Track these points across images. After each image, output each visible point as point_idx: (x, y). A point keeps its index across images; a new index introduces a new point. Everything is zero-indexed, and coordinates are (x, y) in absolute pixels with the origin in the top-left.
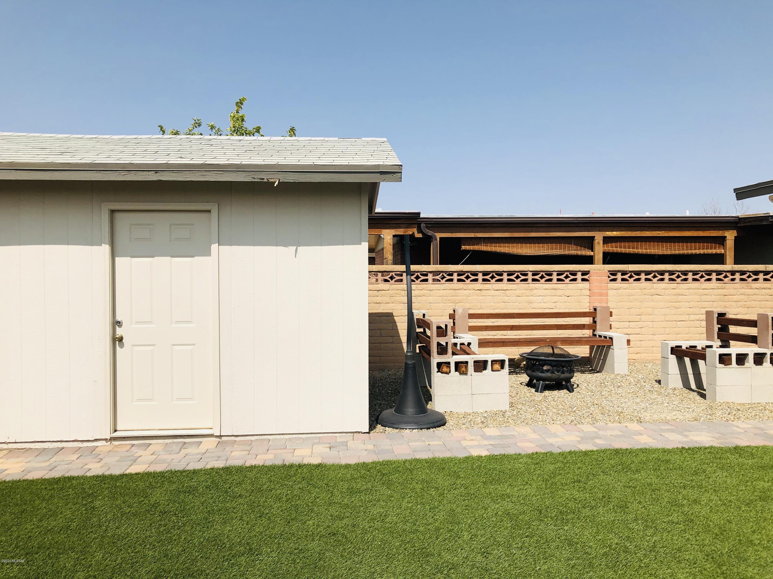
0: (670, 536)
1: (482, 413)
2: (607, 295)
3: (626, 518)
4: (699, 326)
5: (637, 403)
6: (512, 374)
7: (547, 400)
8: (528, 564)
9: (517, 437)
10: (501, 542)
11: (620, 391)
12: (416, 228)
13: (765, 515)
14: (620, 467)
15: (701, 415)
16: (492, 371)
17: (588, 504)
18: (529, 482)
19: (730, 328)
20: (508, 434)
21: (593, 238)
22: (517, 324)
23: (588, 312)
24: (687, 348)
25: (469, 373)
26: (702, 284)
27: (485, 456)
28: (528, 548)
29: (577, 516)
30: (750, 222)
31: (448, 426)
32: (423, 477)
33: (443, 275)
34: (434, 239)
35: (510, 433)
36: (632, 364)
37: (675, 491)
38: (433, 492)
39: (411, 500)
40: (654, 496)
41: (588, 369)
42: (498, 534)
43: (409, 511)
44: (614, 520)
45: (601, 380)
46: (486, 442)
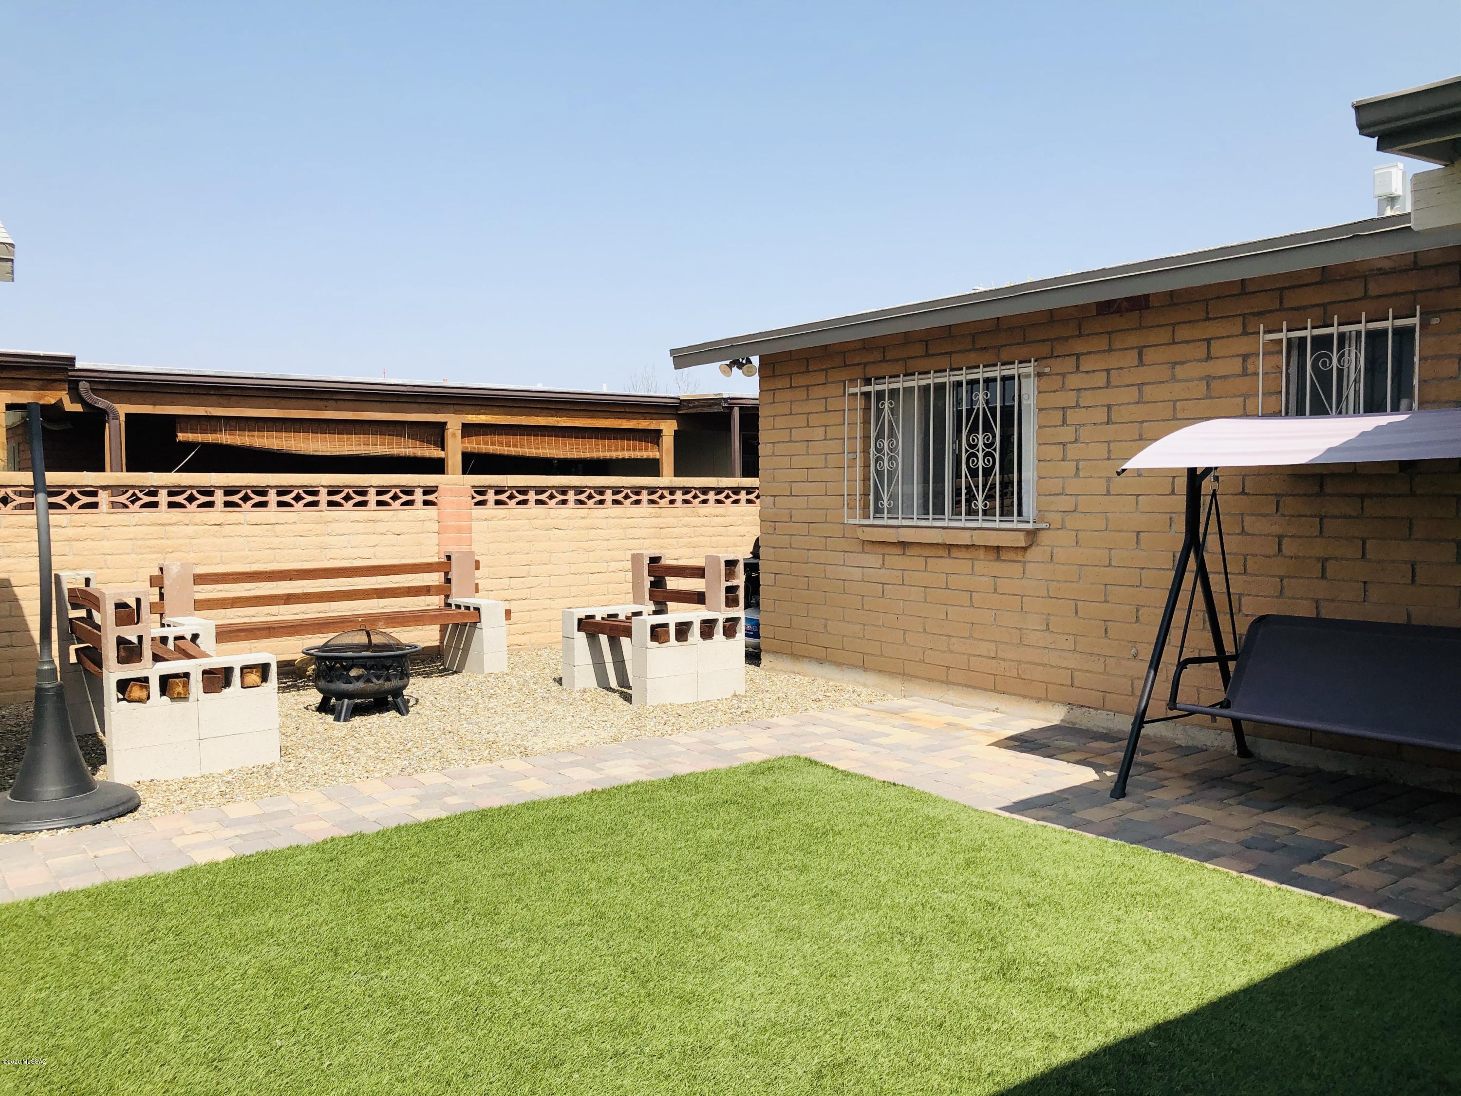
0: (568, 949)
1: (221, 775)
2: (470, 530)
3: (495, 933)
4: (624, 581)
5: (522, 723)
6: (290, 691)
7: (356, 735)
8: (307, 1061)
9: (295, 814)
10: (252, 1029)
11: (493, 702)
12: (64, 390)
13: (713, 883)
14: (487, 843)
15: (623, 730)
16: (242, 687)
17: (427, 921)
18: (315, 899)
19: (667, 582)
20: (276, 809)
21: (443, 425)
22: (299, 591)
23: (438, 563)
24: (603, 619)
25: (192, 697)
26: (628, 509)
27: (225, 862)
28: (308, 1029)
29: (407, 947)
30: (694, 407)
31: (144, 811)
32: (78, 928)
33: (134, 494)
34: (111, 416)
35: (279, 808)
36: (515, 653)
37: (579, 868)
38: (101, 957)
39: (46, 983)
40: (543, 884)
41: (438, 668)
42: (246, 1015)
43: (39, 1008)
44: (473, 941)
45: (460, 687)
46: (229, 833)
